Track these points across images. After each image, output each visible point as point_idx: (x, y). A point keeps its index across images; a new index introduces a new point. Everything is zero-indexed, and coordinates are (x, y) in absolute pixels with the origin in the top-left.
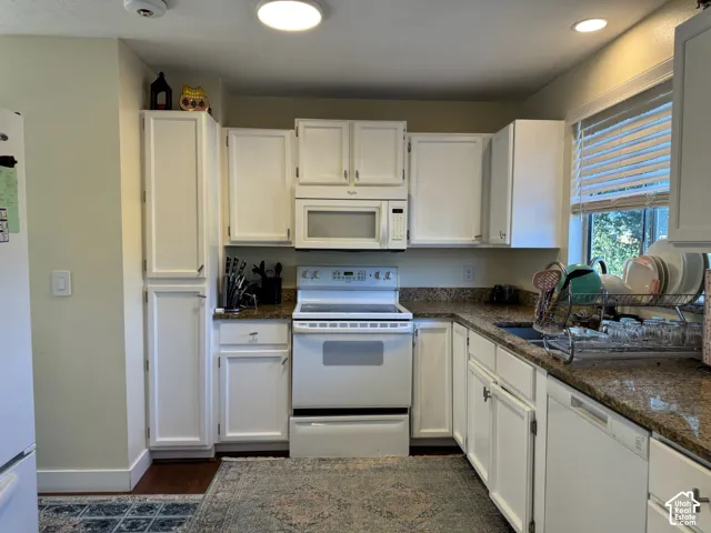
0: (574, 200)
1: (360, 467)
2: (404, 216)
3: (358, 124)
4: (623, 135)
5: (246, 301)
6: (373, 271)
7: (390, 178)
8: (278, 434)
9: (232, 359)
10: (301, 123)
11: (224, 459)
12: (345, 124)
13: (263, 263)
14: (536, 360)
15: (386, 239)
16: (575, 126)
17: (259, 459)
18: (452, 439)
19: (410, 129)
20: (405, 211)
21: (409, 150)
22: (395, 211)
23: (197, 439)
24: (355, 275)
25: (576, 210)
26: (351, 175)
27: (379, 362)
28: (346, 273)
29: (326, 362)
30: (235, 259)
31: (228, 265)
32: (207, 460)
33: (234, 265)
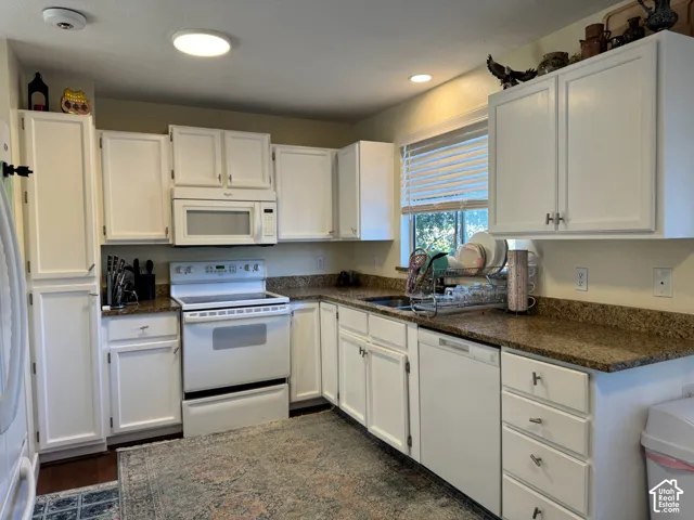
0: (404, 204)
1: (251, 433)
2: (274, 214)
3: (229, 134)
4: (440, 159)
5: (127, 298)
6: (243, 264)
7: (258, 182)
8: (172, 418)
9: (121, 354)
10: (175, 129)
11: (119, 450)
12: (217, 133)
13: (136, 261)
14: (409, 319)
15: (259, 236)
16: (402, 148)
17: (154, 444)
18: (322, 398)
19: (273, 141)
20: (275, 211)
21: (274, 159)
22: (266, 211)
23: (92, 434)
24: (227, 268)
25: (406, 211)
26: (224, 178)
27: (263, 341)
28: (218, 267)
29: (216, 347)
30: (116, 258)
31: (109, 264)
32: (101, 455)
33: (115, 263)
